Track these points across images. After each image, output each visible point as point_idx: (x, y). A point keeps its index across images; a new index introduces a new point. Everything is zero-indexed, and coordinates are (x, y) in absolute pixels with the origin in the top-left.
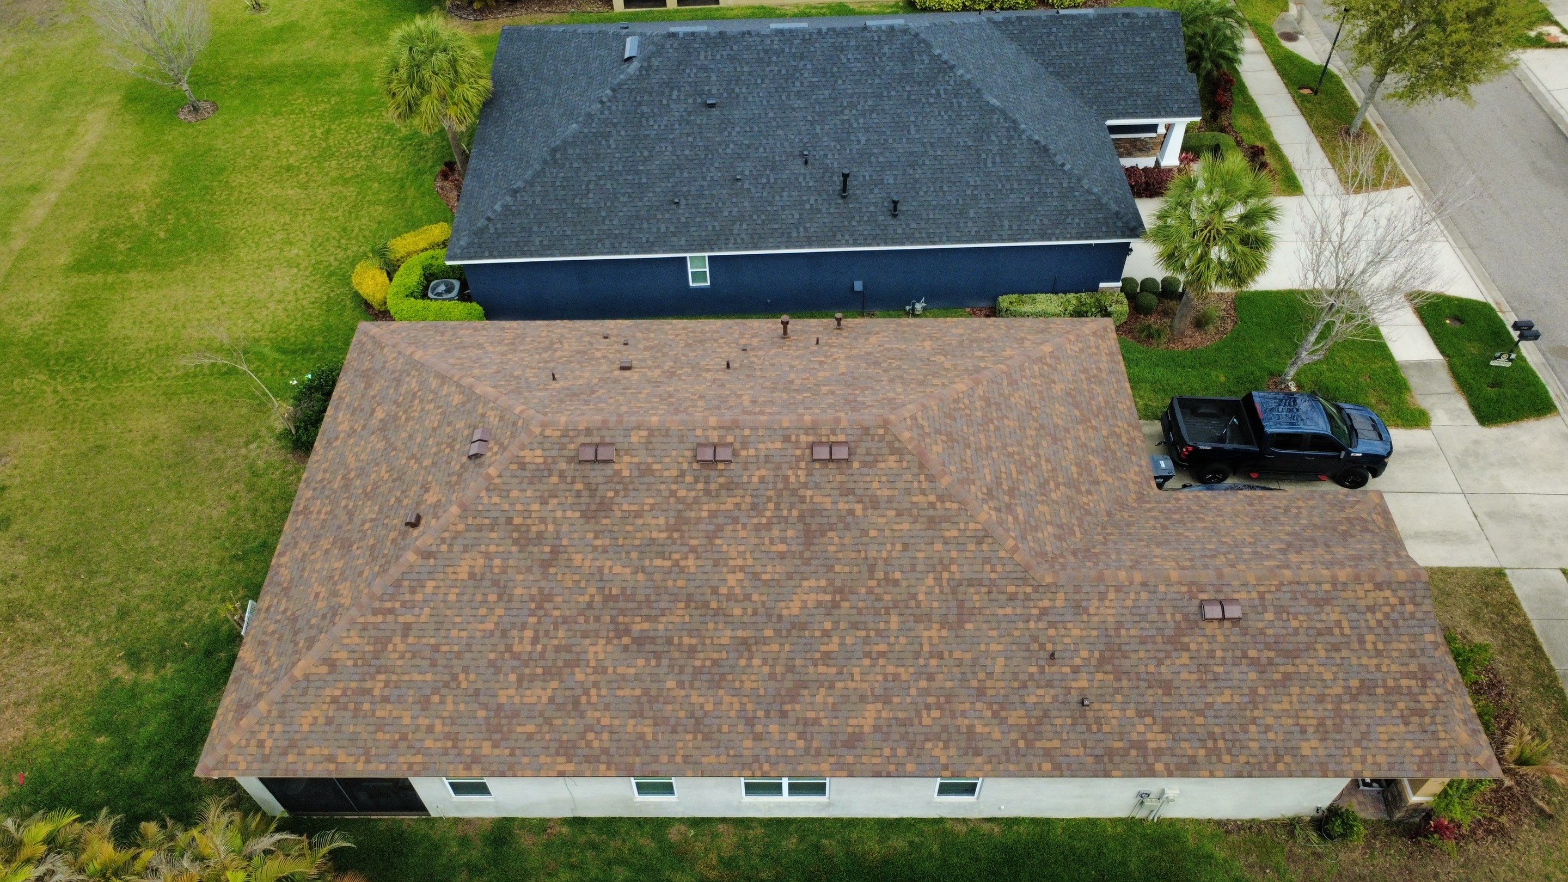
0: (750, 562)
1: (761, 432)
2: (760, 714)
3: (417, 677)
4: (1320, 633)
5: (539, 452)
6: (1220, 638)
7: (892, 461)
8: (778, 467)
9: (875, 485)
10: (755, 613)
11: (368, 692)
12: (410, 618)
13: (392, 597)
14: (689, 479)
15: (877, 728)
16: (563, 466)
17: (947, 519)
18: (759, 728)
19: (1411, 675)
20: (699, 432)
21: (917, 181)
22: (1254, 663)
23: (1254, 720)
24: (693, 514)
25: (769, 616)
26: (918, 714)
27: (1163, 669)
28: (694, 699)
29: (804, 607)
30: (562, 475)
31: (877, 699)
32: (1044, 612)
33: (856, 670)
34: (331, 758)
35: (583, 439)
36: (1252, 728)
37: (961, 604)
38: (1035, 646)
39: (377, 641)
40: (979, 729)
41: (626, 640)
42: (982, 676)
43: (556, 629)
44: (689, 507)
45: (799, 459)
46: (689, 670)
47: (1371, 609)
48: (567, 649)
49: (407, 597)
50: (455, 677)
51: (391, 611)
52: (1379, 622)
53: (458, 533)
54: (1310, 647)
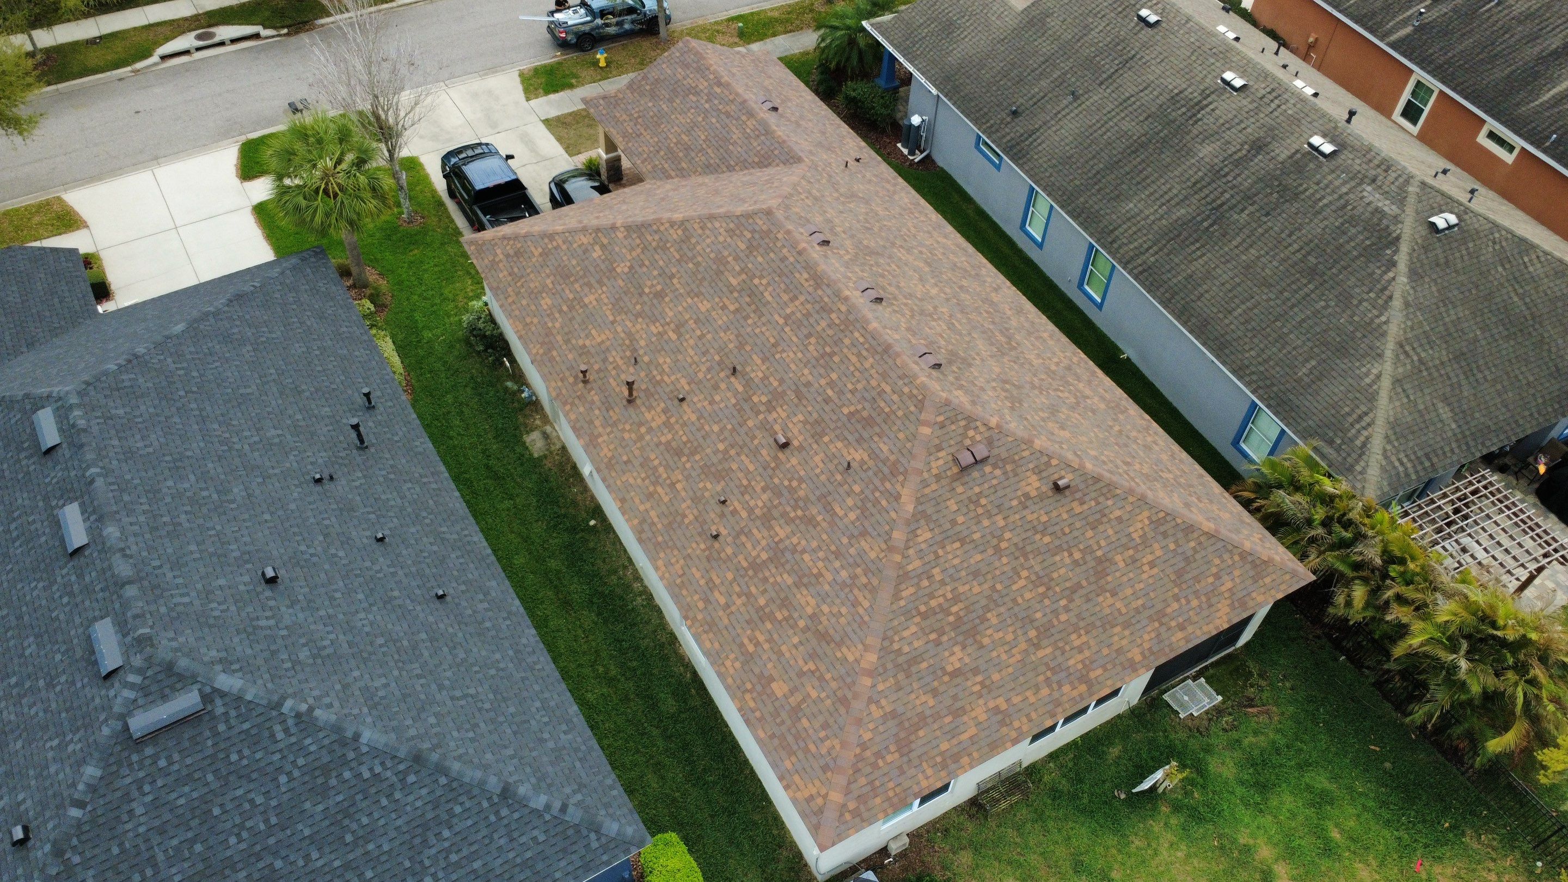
0: (916, 282)
1: (833, 269)
2: (987, 284)
3: (1142, 455)
4: (748, 78)
8: (847, 263)
10: (940, 282)
11: (1175, 480)
12: (1120, 462)
13: (1120, 475)
14: (896, 308)
15: (945, 238)
18: (994, 287)
20: (861, 301)
21: (317, 389)
24: (915, 308)
25: (936, 276)
26: (923, 222)
27: (815, 131)
28: (1010, 313)
29: (915, 260)
31: (932, 236)
32: (825, 165)
33: (927, 242)
35: (924, 367)
37: (852, 196)
38: (847, 173)
39: (1150, 480)
40: (908, 201)
41: (1014, 344)
42: (881, 195)
43: (1043, 380)
45: (833, 253)
46: (999, 314)
49: (1111, 465)
50: (1120, 432)
51: (1127, 474)
53: (1050, 439)
54: (758, 82)
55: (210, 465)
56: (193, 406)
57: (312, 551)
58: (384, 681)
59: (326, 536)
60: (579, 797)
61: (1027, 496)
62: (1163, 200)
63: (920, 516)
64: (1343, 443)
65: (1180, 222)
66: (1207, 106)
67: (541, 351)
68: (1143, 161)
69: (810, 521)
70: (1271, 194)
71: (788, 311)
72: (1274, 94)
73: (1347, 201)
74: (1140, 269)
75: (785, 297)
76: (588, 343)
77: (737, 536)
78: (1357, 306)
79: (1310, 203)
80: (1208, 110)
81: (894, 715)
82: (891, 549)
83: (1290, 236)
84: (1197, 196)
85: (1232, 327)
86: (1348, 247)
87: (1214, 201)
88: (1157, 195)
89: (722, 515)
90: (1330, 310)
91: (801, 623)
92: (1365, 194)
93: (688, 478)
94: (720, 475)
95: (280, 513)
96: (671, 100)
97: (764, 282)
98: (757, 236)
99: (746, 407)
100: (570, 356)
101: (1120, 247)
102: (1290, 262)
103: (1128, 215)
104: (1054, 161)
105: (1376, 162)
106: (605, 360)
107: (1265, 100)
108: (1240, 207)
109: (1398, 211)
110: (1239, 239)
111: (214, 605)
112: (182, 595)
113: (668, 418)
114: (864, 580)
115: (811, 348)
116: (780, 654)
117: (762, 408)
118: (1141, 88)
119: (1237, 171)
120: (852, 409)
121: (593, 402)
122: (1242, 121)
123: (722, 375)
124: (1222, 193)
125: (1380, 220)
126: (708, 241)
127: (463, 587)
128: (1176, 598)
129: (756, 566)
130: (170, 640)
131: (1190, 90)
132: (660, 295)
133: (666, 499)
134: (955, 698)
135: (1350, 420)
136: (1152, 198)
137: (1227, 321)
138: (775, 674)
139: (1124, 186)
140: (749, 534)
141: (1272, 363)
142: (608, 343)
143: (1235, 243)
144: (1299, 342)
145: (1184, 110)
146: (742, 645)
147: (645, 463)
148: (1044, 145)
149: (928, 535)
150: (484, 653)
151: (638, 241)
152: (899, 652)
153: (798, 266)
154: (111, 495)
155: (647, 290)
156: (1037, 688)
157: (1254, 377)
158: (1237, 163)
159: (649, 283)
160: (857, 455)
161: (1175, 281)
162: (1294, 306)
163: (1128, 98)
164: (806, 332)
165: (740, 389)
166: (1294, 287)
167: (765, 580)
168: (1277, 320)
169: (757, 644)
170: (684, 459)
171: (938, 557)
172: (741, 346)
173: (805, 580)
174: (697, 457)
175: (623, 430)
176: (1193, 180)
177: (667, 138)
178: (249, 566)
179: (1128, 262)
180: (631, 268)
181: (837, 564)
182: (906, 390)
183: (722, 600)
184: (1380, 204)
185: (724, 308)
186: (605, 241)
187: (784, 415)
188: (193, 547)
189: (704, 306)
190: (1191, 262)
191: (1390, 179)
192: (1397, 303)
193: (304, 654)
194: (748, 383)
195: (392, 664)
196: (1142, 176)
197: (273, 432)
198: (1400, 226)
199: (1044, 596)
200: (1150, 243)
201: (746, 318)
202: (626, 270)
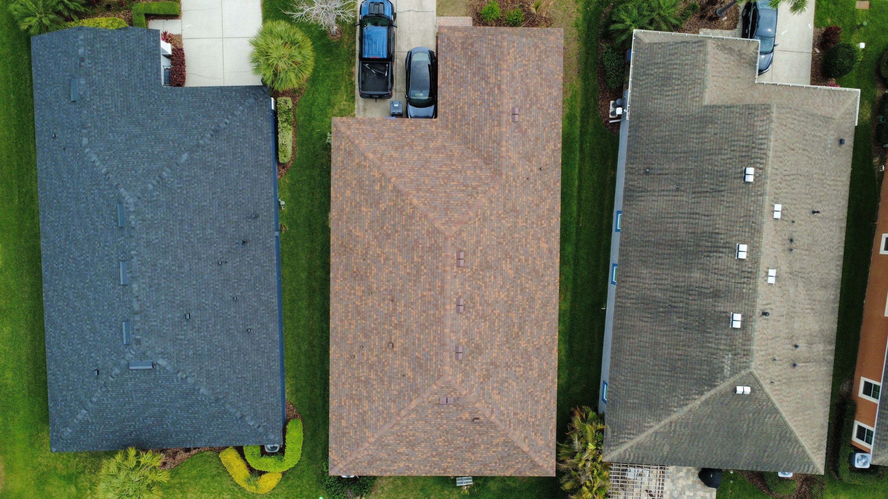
0: (497, 289)
1: (453, 287)
2: (542, 284)
3: (529, 407)
4: (522, 80)
5: (458, 376)
6: (523, 117)
7: (464, 234)
8: (465, 280)
9: (472, 241)
10: (513, 287)
11: (533, 423)
12: (512, 414)
13: (505, 422)
14: (469, 315)
15: (547, 243)
16: (463, 365)
17: (484, 214)
18: (546, 284)
19: (535, 50)
20: (452, 312)
21: (236, 203)
22: (531, 106)
23: (547, 110)
24: (481, 312)
25: (514, 282)
26: (544, 228)
27: (532, 139)
28: (538, 307)
29: (511, 269)
30: (466, 365)
31: (539, 242)
32: (514, 180)
33: (531, 250)
34: (552, 430)
35: (454, 359)
36: (549, 111)
37: (511, 211)
38: (525, 184)
39: (519, 424)
40: (548, 207)
41: (520, 334)
42: (533, 205)
43: (516, 359)
44: (478, 314)
45: (462, 272)
46: (529, 310)
47: (516, 59)
48: (522, 354)
49: (506, 416)
50: (530, 393)
51: (510, 421)
52: (520, 57)
53: (486, 402)
54: (526, 84)
55: (179, 251)
56: (180, 213)
57: (207, 302)
58: (215, 367)
59: (215, 294)
60: (265, 424)
61: (461, 418)
62: (658, 282)
63: (415, 410)
64: (616, 436)
65: (654, 299)
66: (720, 252)
67: (336, 217)
68: (670, 254)
69: (382, 381)
70: (697, 321)
71: (425, 293)
72: (749, 275)
73: (717, 353)
74: (621, 304)
75: (427, 286)
76: (353, 231)
77: (359, 363)
78: (673, 396)
79: (705, 340)
80: (718, 255)
81: (371, 455)
82: (398, 415)
83: (683, 346)
84: (671, 293)
85: (627, 361)
86: (696, 372)
87: (675, 302)
88: (658, 277)
89: (359, 351)
90: (663, 388)
91: (361, 411)
92: (726, 357)
93: (356, 326)
94: (366, 336)
95: (200, 280)
96: (474, 75)
97: (425, 271)
98: (436, 246)
99: (388, 318)
100: (345, 231)
101: (623, 287)
102: (672, 357)
103: (640, 275)
104: (638, 217)
105: (746, 348)
106: (355, 246)
107: (743, 274)
108: (680, 315)
109: (728, 375)
110: (665, 328)
111: (164, 327)
112: (154, 321)
113: (363, 296)
114: (385, 416)
115: (422, 318)
116: (349, 413)
117: (393, 325)
118: (706, 213)
119: (696, 298)
120: (419, 356)
121: (342, 261)
122: (723, 275)
123: (389, 297)
124: (681, 302)
125: (719, 373)
126: (418, 228)
127: (259, 326)
128: (496, 463)
129: (359, 380)
130: (147, 342)
131: (722, 236)
132: (388, 236)
133: (346, 327)
134: (396, 459)
135: (627, 431)
136: (656, 276)
137: (627, 357)
138: (345, 418)
139: (651, 259)
140: (363, 366)
141: (625, 388)
142: (360, 239)
143: (662, 329)
144: (641, 390)
145: (710, 244)
146: (341, 400)
147: (346, 306)
148: (642, 203)
149: (414, 416)
150: (256, 359)
151: (394, 198)
152: (383, 442)
153: (440, 277)
154: (138, 266)
155: (385, 228)
156: (426, 466)
157: (614, 387)
158: (700, 294)
159: (387, 225)
160: (410, 374)
161: (627, 322)
162: (653, 374)
163: (697, 214)
164: (425, 309)
165: (391, 309)
166: (662, 367)
167: (359, 387)
168: (643, 374)
169: (345, 404)
170: (359, 318)
171: (414, 423)
172: (401, 291)
173: (369, 398)
174: (363, 322)
175: (346, 284)
176: (678, 284)
177: (459, 99)
178: (181, 309)
179: (619, 297)
180: (385, 209)
181: (381, 403)
182: (439, 367)
183: (343, 380)
184: (726, 367)
185: (405, 267)
186: (383, 185)
187: (398, 335)
188: (163, 297)
189: (400, 259)
190: (640, 320)
191: (742, 360)
192: (686, 409)
193: (191, 353)
194: (395, 309)
195: (220, 360)
196: (662, 261)
197: (210, 231)
198: (721, 382)
199: (447, 446)
200: (635, 296)
201: (410, 281)
202: (383, 209)
